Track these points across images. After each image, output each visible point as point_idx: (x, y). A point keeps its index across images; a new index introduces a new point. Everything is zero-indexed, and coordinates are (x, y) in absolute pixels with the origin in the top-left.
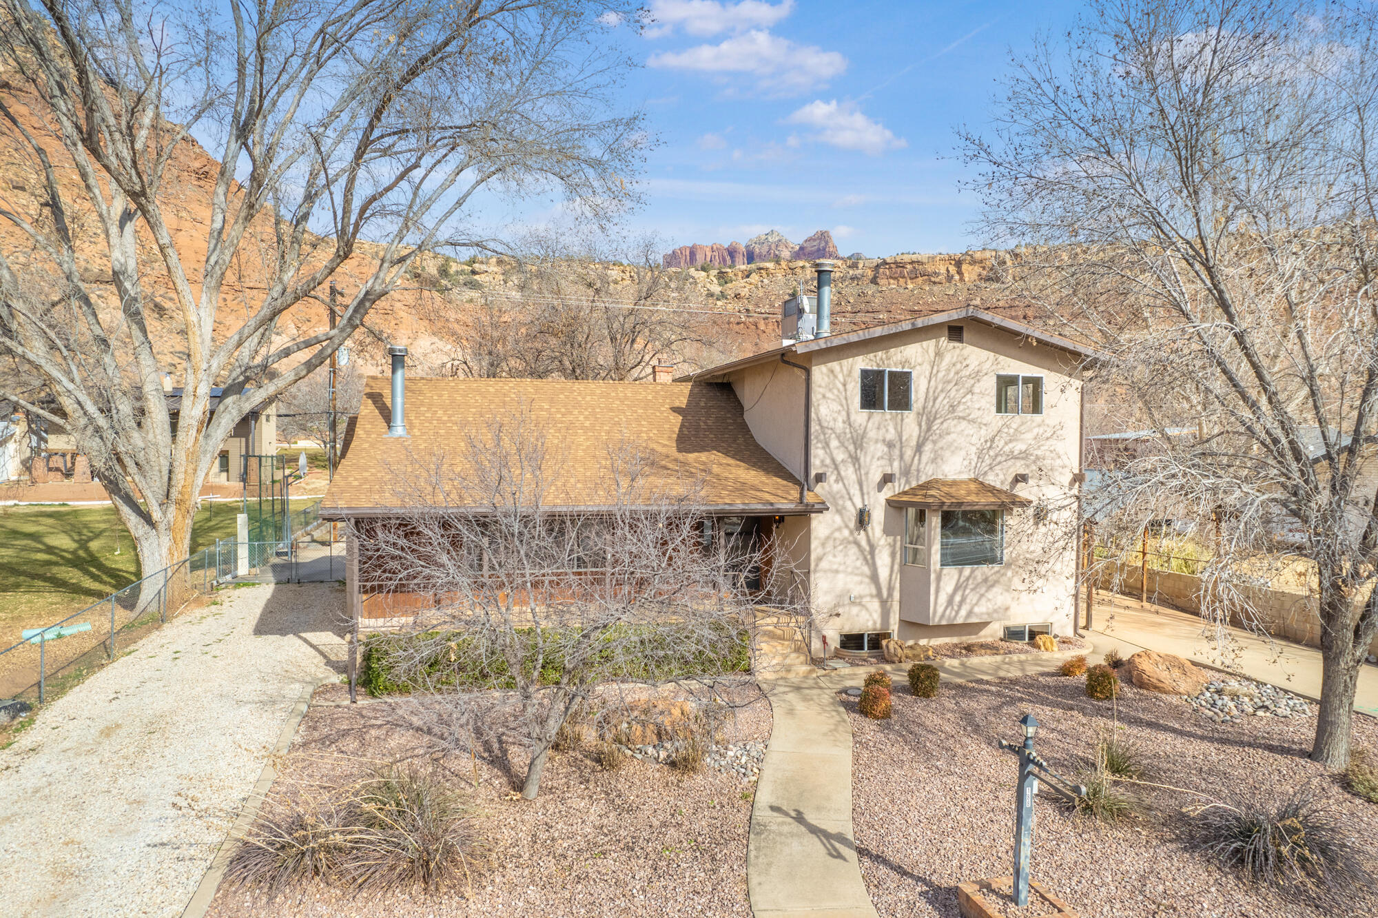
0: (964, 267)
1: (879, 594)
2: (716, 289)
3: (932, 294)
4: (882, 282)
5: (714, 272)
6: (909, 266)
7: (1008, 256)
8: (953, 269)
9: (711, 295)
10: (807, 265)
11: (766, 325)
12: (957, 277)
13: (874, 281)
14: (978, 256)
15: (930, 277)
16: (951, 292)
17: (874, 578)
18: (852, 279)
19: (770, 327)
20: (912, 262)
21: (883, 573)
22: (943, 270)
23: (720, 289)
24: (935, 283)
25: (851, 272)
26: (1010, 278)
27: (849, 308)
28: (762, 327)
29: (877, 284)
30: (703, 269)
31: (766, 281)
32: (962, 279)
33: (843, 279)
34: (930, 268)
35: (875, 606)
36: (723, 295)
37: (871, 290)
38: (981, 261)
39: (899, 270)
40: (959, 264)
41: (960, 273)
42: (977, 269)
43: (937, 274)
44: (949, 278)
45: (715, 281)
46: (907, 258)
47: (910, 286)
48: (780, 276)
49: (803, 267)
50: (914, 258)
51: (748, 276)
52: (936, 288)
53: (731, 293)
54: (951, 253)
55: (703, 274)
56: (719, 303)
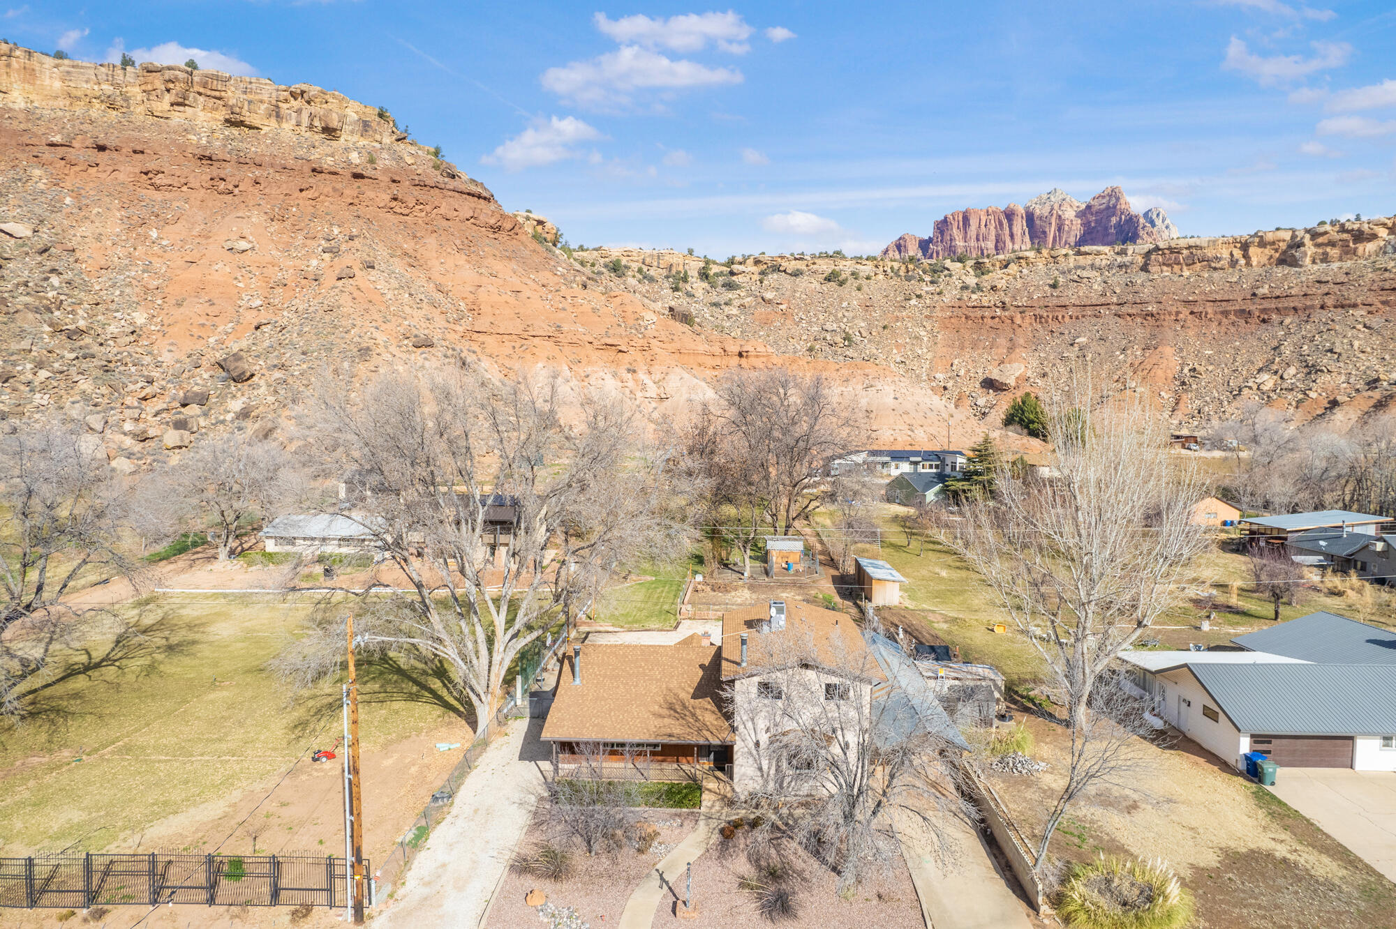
0: (1253, 251)
1: (762, 776)
2: (972, 281)
3: (1211, 281)
4: (1153, 269)
5: (970, 263)
6: (1185, 252)
7: (1308, 236)
8: (1238, 253)
9: (965, 287)
10: (1071, 252)
11: (1023, 318)
12: (1243, 262)
13: (1145, 268)
14: (1270, 237)
15: (1210, 263)
16: (1234, 279)
17: (760, 769)
18: (1120, 267)
19: (1027, 320)
20: (1189, 247)
21: (765, 767)
22: (1226, 255)
23: (975, 280)
24: (1215, 269)
25: (1119, 259)
26: (1308, 260)
27: (1115, 300)
28: (1018, 320)
29: (1147, 271)
30: (960, 260)
31: (1025, 271)
32: (1248, 264)
33: (1110, 267)
34: (1210, 253)
35: (760, 781)
36: (979, 288)
37: (1140, 278)
38: (1273, 243)
39: (1173, 256)
40: (1245, 247)
41: (1246, 256)
42: (1268, 251)
43: (1218, 259)
44: (1233, 263)
45: (972, 272)
46: (1183, 243)
47: (1186, 273)
48: (1041, 266)
49: (1066, 255)
50: (1192, 242)
51: (1006, 267)
52: (1216, 275)
53: (987, 285)
54: (1236, 235)
55: (959, 265)
56: (974, 297)
